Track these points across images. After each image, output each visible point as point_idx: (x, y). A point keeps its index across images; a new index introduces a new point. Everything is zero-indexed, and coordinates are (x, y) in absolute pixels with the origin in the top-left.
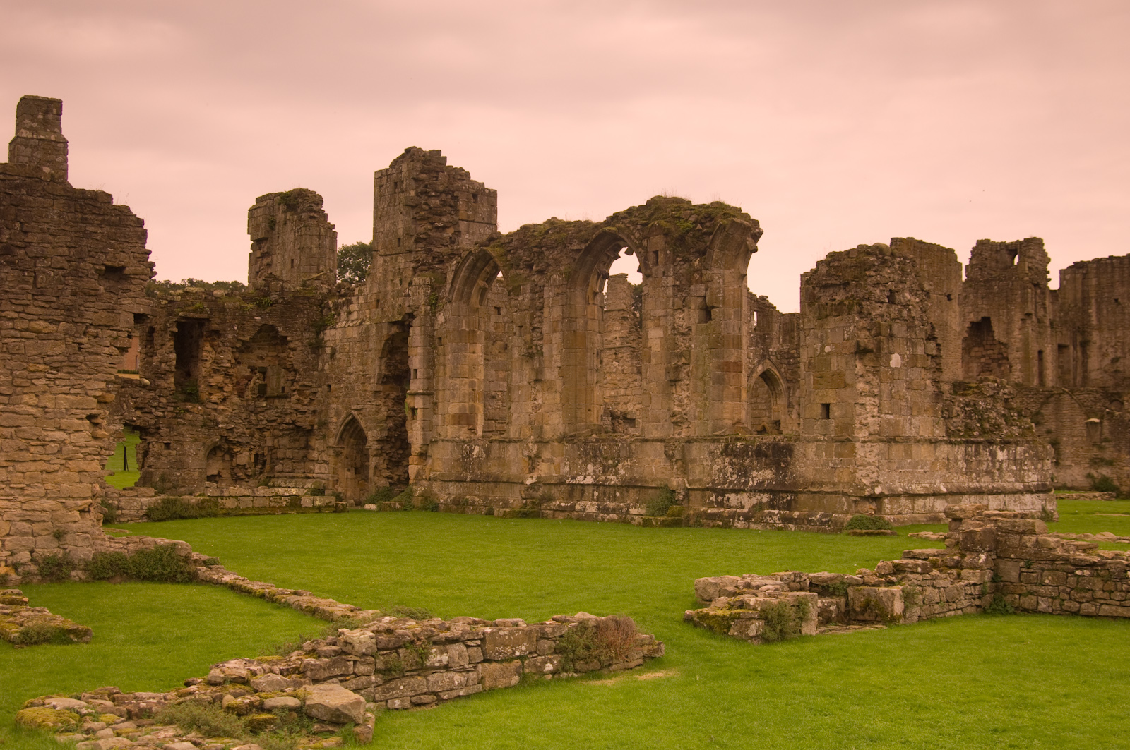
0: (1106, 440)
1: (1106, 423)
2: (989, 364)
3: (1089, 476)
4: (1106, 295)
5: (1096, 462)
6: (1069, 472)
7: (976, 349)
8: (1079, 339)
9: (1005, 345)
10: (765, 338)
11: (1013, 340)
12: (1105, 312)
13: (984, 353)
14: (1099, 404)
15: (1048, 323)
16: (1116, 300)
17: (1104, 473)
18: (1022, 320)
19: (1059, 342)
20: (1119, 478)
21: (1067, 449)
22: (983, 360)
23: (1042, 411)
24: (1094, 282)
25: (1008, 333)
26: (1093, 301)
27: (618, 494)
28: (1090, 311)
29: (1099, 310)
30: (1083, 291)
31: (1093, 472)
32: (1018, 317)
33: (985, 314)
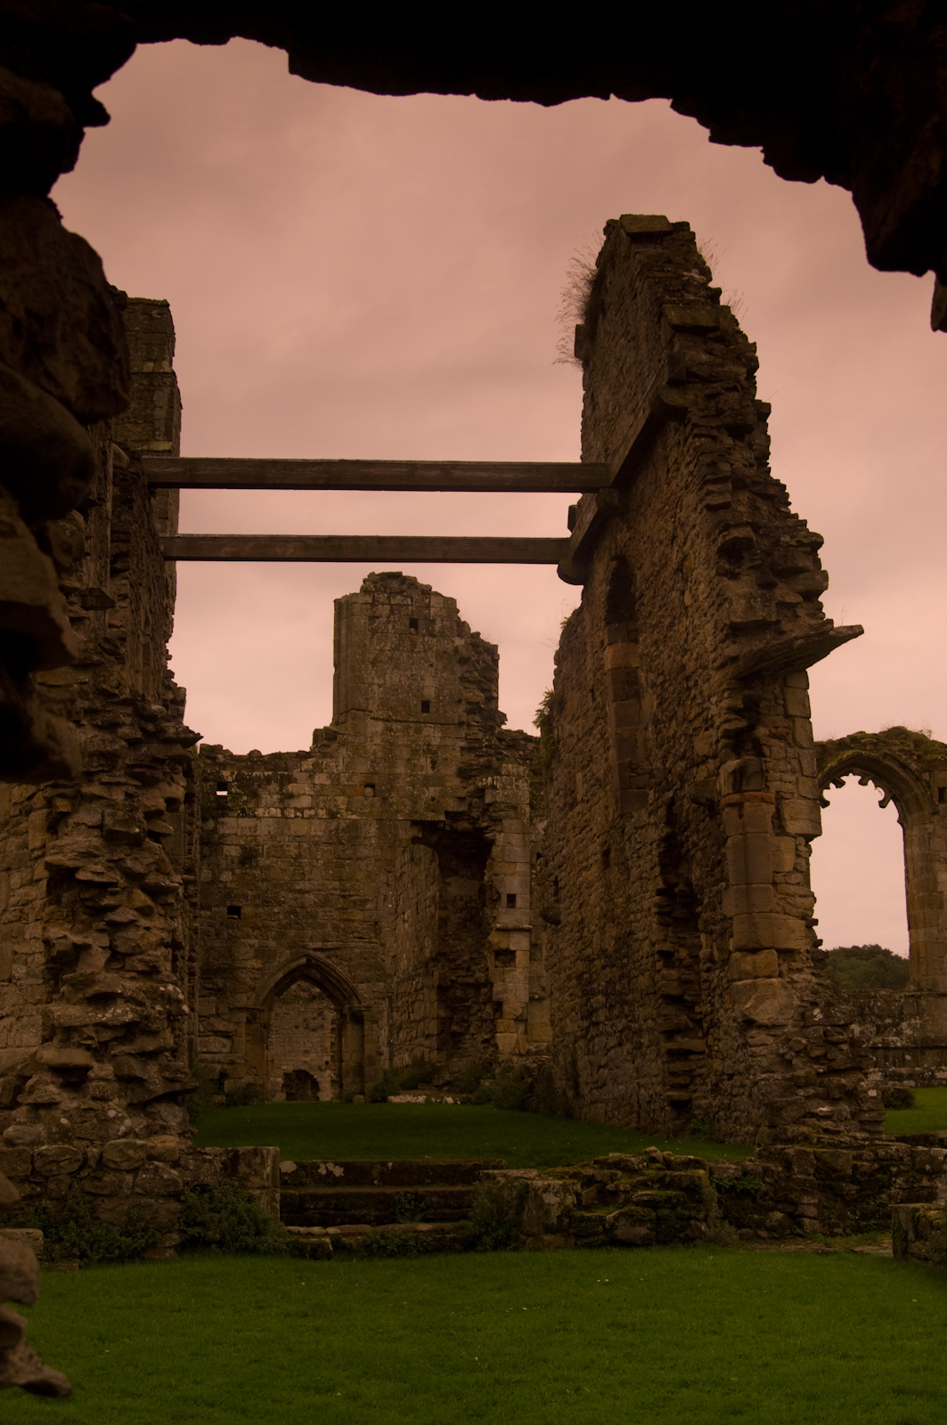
27: (908, 1057)
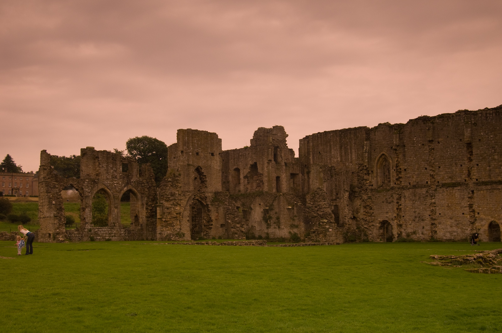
0: (296, 216)
1: (295, 208)
2: (260, 183)
3: (290, 233)
4: (316, 150)
5: (292, 226)
6: (283, 231)
7: (255, 177)
8: (306, 170)
9: (262, 174)
10: (129, 175)
11: (264, 172)
12: (315, 158)
13: (258, 179)
14: (292, 200)
15: (283, 164)
16: (320, 152)
17: (295, 231)
18: (268, 163)
19: (291, 172)
20: (300, 233)
21: (282, 221)
22: (257, 181)
23: (274, 204)
24: (311, 144)
25: (263, 169)
26: (311, 153)
28: (310, 158)
29: (313, 157)
30: (308, 149)
31: (291, 231)
32: (266, 162)
33: (255, 161)
